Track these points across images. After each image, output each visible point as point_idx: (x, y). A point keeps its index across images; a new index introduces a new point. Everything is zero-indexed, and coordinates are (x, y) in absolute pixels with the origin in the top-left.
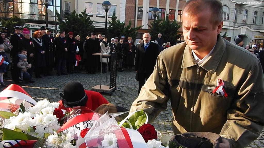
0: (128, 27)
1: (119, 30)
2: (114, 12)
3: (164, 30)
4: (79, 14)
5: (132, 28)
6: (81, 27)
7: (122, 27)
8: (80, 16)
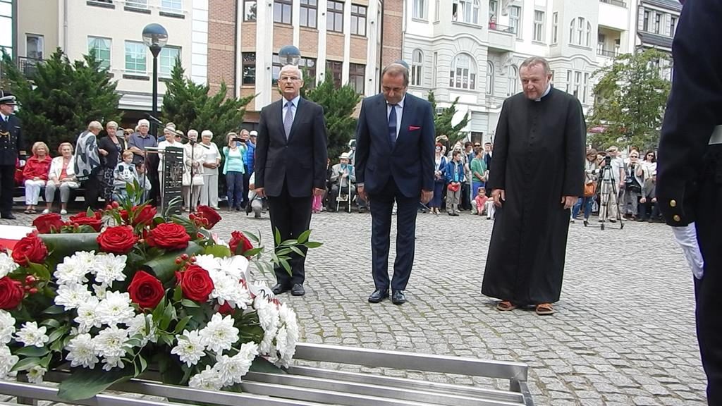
1: (194, 102)
2: (179, 58)
4: (76, 62)
5: (229, 100)
6: (82, 94)
7: (201, 97)
8: (79, 64)
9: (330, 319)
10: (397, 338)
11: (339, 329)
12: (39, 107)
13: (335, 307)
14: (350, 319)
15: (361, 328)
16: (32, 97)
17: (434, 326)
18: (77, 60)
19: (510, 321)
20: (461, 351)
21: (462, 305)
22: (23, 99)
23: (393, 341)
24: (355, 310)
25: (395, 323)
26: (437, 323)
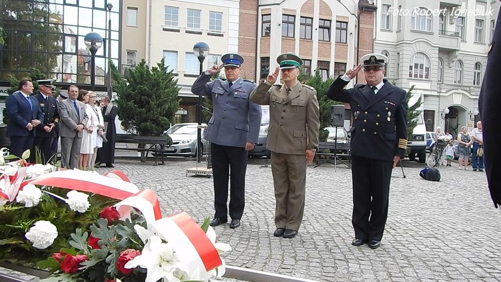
6: (156, 88)
8: (154, 69)
9: (303, 247)
10: (350, 265)
11: (308, 254)
12: (130, 97)
13: (308, 238)
14: (318, 248)
15: (324, 255)
16: (126, 91)
17: (379, 257)
18: (154, 67)
19: (440, 257)
20: (397, 279)
21: (404, 243)
22: (121, 92)
23: (346, 267)
24: (322, 241)
25: (350, 253)
26: (382, 256)
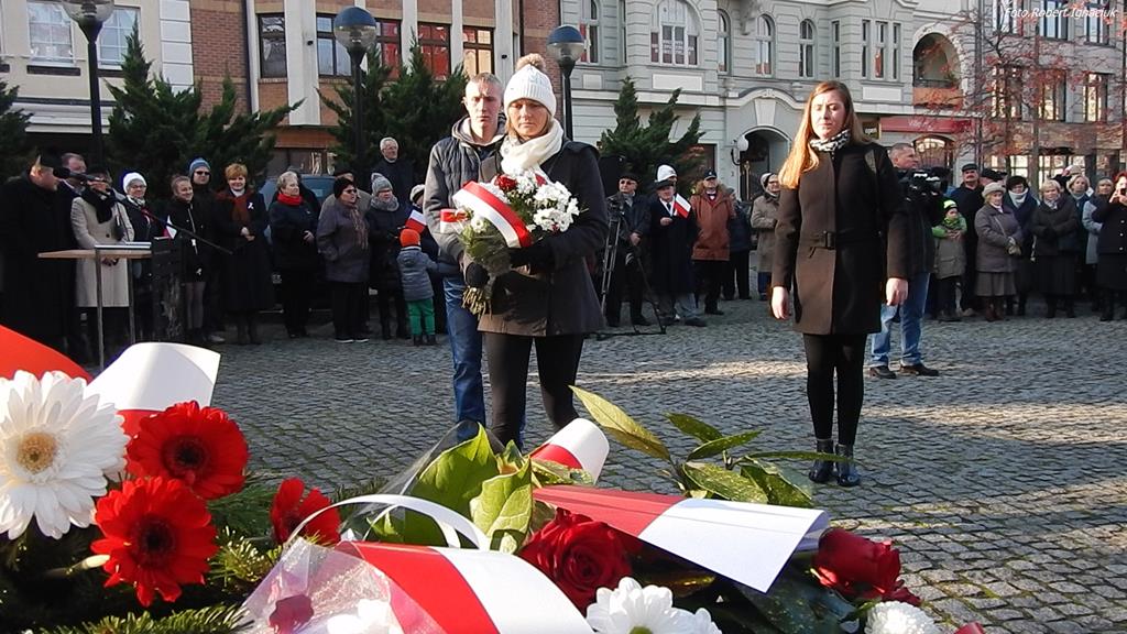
0: (221, 115)
2: (136, 37)
3: (410, 118)
5: (239, 120)
